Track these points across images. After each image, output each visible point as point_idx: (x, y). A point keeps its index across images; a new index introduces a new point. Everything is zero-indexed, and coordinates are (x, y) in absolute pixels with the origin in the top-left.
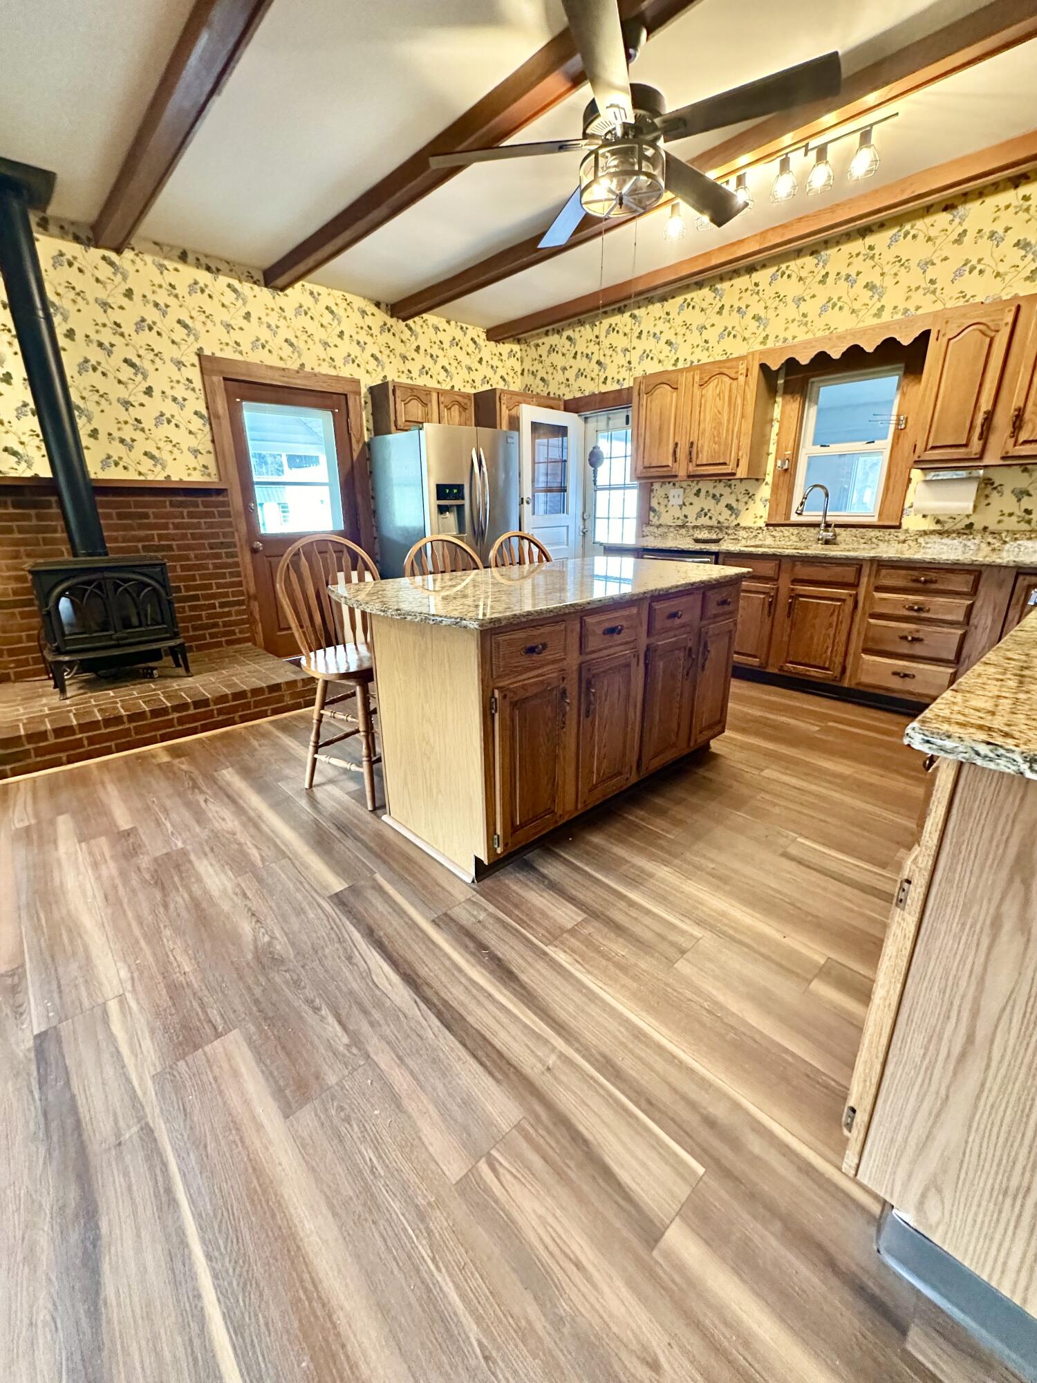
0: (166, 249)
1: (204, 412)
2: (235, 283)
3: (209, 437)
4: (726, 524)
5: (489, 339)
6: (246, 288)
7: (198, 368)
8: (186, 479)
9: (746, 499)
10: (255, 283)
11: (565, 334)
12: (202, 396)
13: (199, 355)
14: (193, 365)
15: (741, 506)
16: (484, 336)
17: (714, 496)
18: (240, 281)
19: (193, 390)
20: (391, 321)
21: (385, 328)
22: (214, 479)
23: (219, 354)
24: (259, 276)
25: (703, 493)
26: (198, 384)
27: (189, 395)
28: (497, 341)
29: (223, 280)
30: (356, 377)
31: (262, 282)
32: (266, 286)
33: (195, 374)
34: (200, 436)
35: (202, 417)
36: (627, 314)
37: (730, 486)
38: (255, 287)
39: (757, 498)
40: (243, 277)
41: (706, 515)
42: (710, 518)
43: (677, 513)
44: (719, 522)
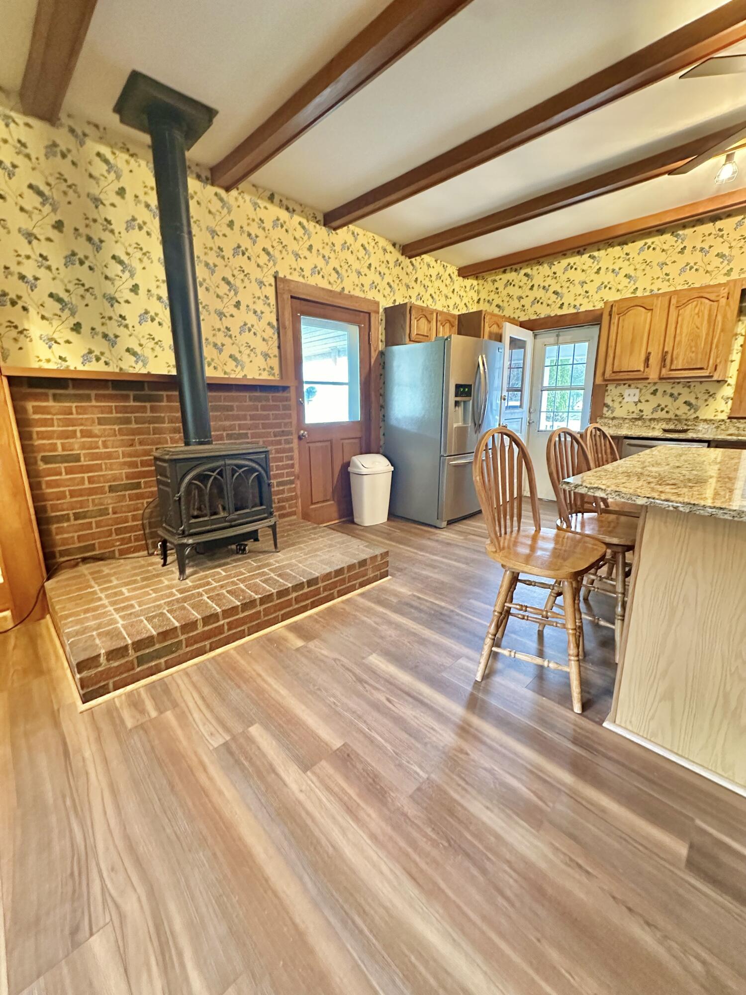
0: (261, 190)
1: (275, 323)
2: (304, 221)
3: (276, 344)
5: (459, 275)
6: (311, 226)
7: (273, 288)
8: (257, 377)
9: (706, 397)
10: (317, 222)
11: (523, 272)
12: (275, 310)
13: (275, 278)
14: (270, 285)
15: (701, 403)
16: (456, 273)
17: (672, 395)
18: (308, 221)
19: (269, 305)
20: (402, 258)
21: (398, 263)
22: (277, 378)
23: (289, 277)
24: (320, 217)
25: (660, 393)
26: (272, 301)
27: (266, 309)
28: (464, 277)
29: (297, 219)
30: (377, 299)
31: (322, 222)
32: (325, 225)
33: (271, 292)
34: (270, 343)
35: (273, 327)
36: (586, 256)
38: (317, 226)
39: (719, 396)
40: (310, 217)
41: (662, 410)
42: (667, 412)
43: (633, 408)
44: (676, 416)
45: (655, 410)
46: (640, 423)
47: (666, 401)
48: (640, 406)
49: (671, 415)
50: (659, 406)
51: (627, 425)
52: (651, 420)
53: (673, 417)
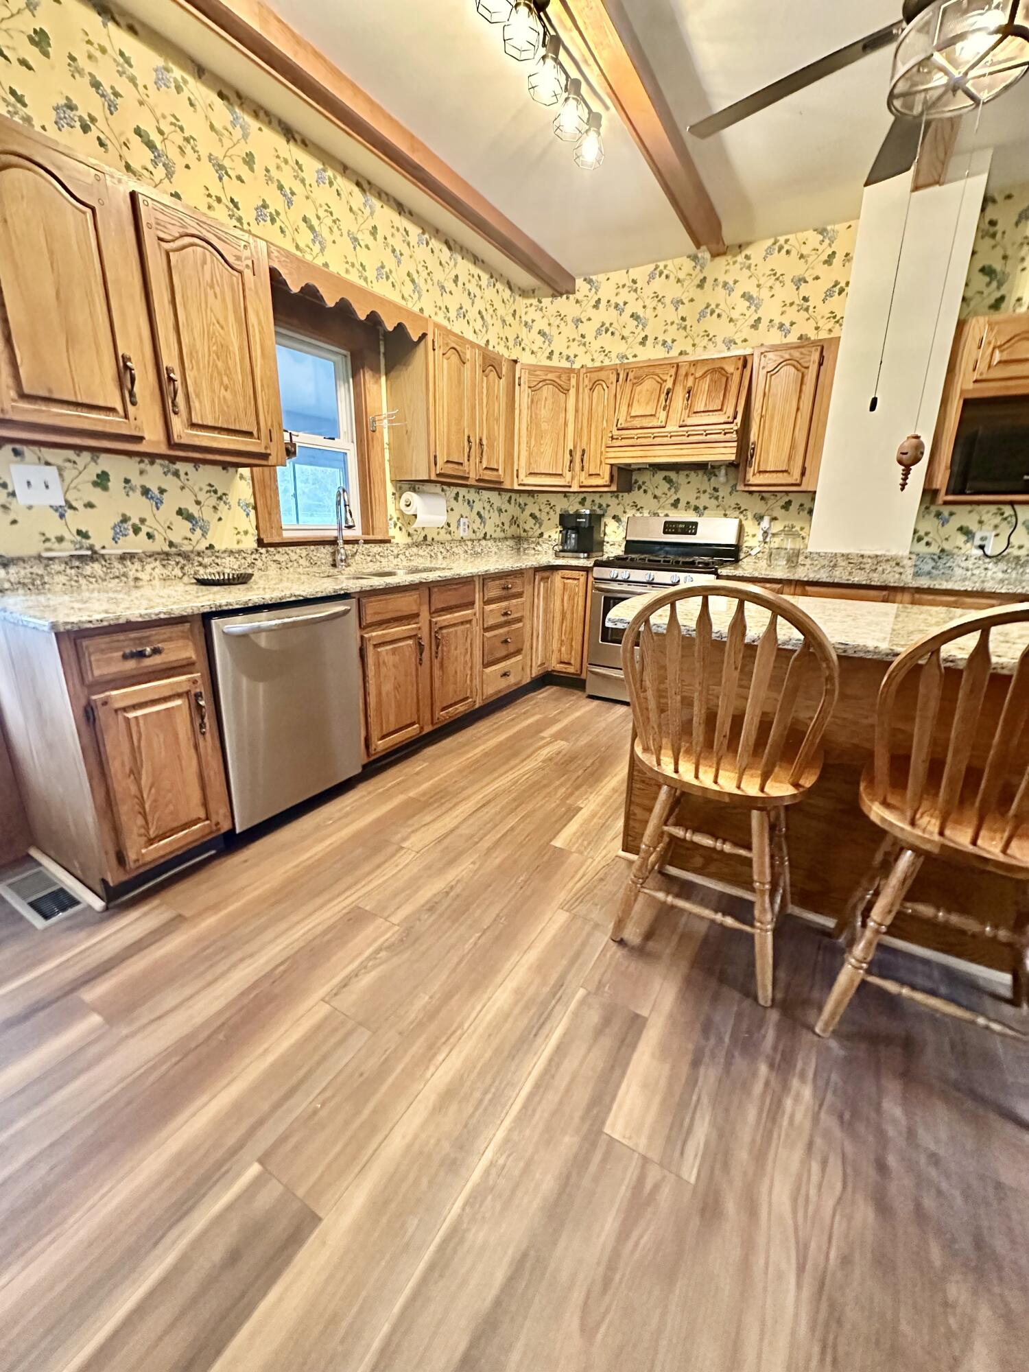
4: (186, 548)
9: (213, 500)
15: (206, 514)
17: (146, 492)
25: (115, 483)
37: (176, 474)
39: (232, 499)
41: (137, 531)
42: (149, 536)
43: (55, 527)
44: (171, 544)
45: (118, 531)
46: (96, 568)
47: (138, 507)
48: (76, 520)
49: (160, 545)
50: (125, 519)
51: (63, 579)
52: (122, 558)
53: (166, 549)
